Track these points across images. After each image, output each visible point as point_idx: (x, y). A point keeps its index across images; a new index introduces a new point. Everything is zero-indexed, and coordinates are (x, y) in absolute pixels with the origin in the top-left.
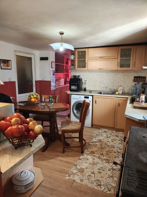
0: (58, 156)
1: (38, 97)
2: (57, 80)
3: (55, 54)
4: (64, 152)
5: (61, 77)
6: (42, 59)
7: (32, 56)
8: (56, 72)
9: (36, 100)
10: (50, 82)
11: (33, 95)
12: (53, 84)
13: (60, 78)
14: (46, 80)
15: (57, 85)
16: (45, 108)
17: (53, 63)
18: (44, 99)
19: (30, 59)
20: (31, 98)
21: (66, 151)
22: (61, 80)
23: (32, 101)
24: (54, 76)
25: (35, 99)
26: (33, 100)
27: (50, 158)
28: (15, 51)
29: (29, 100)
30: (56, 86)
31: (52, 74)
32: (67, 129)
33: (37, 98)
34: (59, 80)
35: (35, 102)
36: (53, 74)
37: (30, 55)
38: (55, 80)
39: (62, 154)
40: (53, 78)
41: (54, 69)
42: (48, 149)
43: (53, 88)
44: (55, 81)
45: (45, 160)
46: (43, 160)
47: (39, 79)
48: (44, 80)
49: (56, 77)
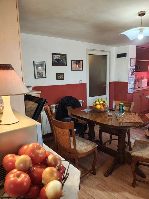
0: (125, 190)
1: (104, 103)
2: (137, 81)
3: (137, 48)
4: (134, 185)
5: (144, 77)
6: (119, 56)
7: (107, 54)
8: (136, 71)
9: (102, 107)
10: (127, 83)
11: (99, 101)
12: (131, 86)
13: (142, 78)
14: (122, 81)
15: (137, 87)
16: (112, 119)
17: (132, 59)
18: (115, 106)
19: (105, 57)
20: (96, 105)
21: (137, 185)
22: (143, 81)
23: (97, 109)
24: (133, 76)
25: (102, 105)
26: (99, 107)
27: (113, 190)
28: (88, 50)
29: (94, 106)
30: (135, 88)
31: (130, 73)
33: (103, 105)
34: (140, 81)
35: (101, 110)
36: (132, 74)
37: (105, 52)
38: (134, 81)
39: (131, 188)
40: (131, 79)
41: (134, 68)
42: (113, 173)
43: (130, 91)
44: (134, 83)
45: (106, 191)
46: (103, 190)
47: (113, 80)
48: (120, 81)
49: (136, 77)
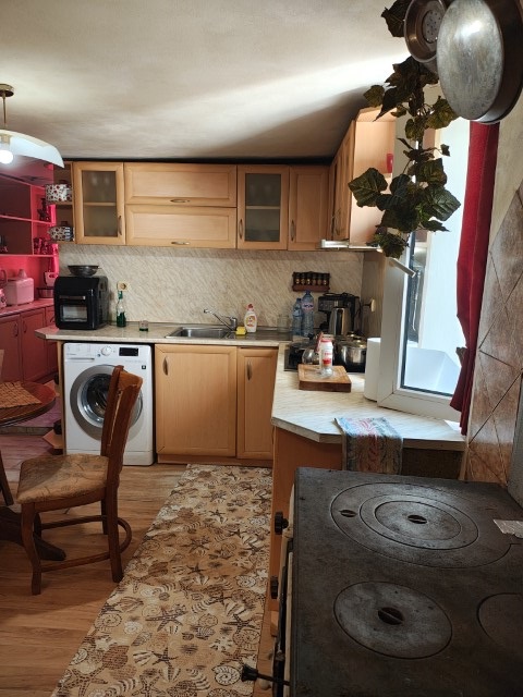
2: (2, 283)
4: (36, 588)
5: (21, 271)
13: (16, 275)
15: (3, 305)
32: (46, 493)
34: (10, 284)
